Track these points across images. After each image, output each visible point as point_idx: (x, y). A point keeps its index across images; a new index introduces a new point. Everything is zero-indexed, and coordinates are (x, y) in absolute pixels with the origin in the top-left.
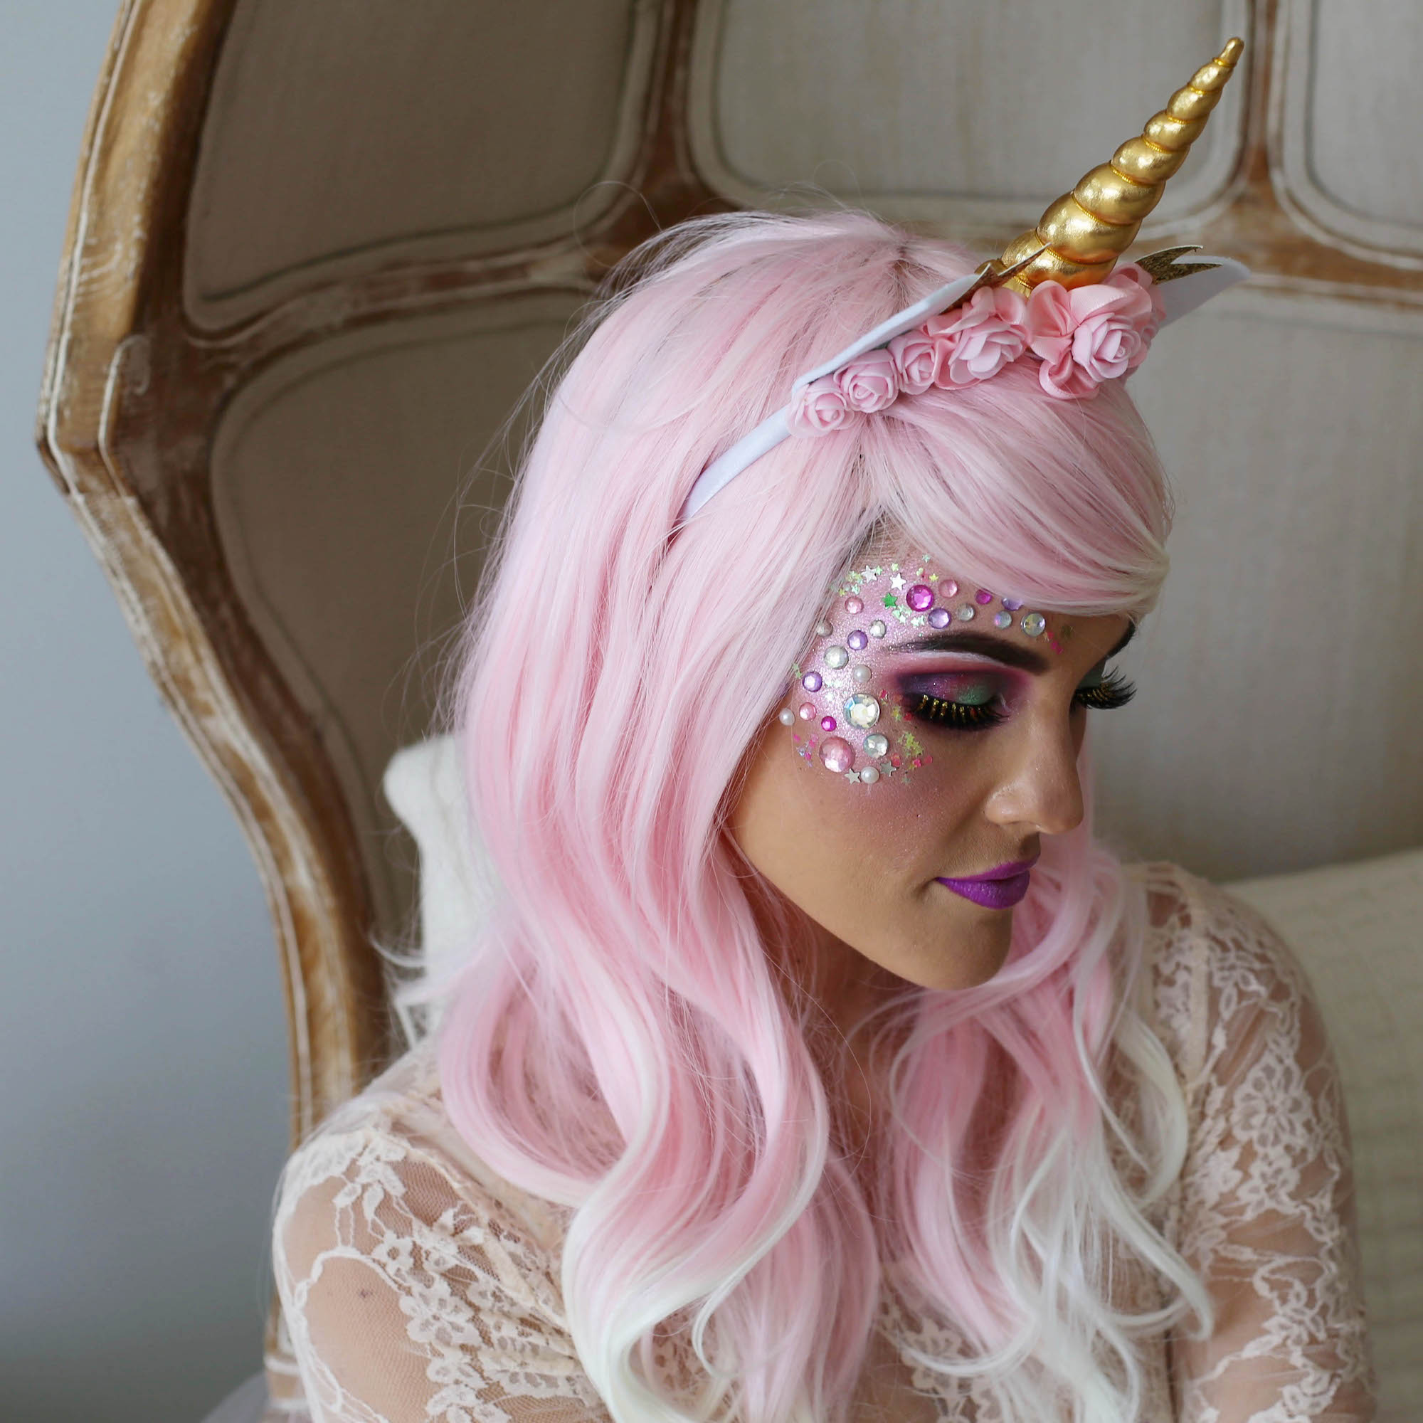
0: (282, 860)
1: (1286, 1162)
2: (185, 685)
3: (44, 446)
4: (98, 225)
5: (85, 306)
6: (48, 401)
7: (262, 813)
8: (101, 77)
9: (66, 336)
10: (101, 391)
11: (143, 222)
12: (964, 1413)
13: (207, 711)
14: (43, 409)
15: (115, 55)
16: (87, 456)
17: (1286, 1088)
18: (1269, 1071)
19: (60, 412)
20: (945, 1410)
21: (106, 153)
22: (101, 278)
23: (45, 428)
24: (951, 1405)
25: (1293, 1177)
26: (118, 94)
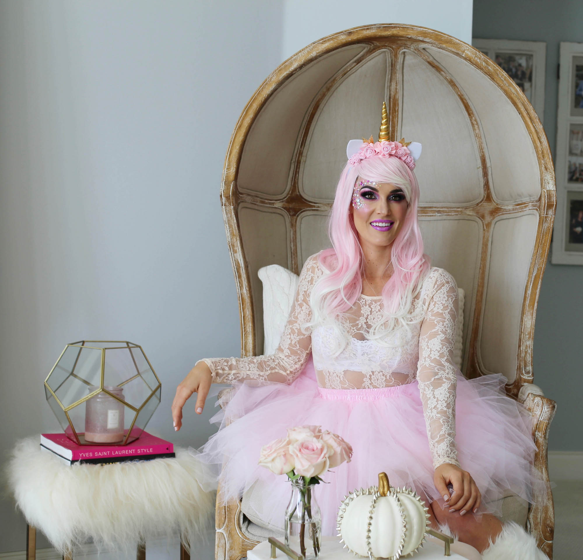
0: (241, 287)
1: (441, 305)
2: (233, 246)
3: (221, 196)
4: (229, 165)
5: (227, 177)
6: (222, 190)
7: (240, 277)
8: (229, 144)
9: (224, 181)
10: (230, 188)
11: (236, 165)
12: (366, 318)
13: (236, 252)
14: (221, 191)
15: (231, 141)
16: (228, 198)
17: (443, 295)
18: (441, 292)
19: (224, 191)
20: (363, 316)
21: (230, 155)
22: (229, 173)
23: (221, 193)
24: (364, 316)
25: (442, 307)
26: (232, 147)
